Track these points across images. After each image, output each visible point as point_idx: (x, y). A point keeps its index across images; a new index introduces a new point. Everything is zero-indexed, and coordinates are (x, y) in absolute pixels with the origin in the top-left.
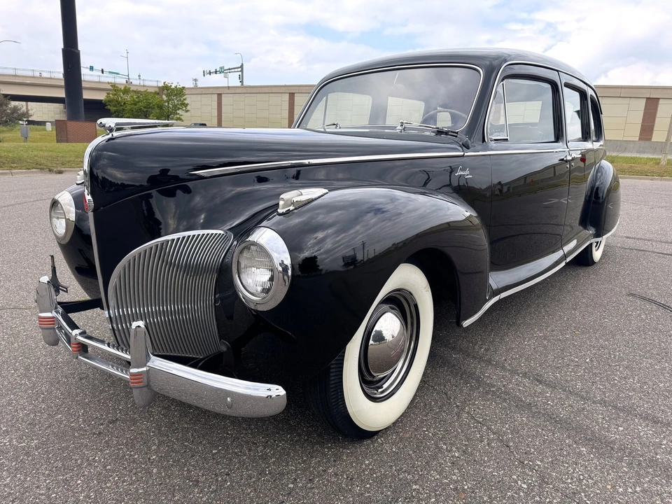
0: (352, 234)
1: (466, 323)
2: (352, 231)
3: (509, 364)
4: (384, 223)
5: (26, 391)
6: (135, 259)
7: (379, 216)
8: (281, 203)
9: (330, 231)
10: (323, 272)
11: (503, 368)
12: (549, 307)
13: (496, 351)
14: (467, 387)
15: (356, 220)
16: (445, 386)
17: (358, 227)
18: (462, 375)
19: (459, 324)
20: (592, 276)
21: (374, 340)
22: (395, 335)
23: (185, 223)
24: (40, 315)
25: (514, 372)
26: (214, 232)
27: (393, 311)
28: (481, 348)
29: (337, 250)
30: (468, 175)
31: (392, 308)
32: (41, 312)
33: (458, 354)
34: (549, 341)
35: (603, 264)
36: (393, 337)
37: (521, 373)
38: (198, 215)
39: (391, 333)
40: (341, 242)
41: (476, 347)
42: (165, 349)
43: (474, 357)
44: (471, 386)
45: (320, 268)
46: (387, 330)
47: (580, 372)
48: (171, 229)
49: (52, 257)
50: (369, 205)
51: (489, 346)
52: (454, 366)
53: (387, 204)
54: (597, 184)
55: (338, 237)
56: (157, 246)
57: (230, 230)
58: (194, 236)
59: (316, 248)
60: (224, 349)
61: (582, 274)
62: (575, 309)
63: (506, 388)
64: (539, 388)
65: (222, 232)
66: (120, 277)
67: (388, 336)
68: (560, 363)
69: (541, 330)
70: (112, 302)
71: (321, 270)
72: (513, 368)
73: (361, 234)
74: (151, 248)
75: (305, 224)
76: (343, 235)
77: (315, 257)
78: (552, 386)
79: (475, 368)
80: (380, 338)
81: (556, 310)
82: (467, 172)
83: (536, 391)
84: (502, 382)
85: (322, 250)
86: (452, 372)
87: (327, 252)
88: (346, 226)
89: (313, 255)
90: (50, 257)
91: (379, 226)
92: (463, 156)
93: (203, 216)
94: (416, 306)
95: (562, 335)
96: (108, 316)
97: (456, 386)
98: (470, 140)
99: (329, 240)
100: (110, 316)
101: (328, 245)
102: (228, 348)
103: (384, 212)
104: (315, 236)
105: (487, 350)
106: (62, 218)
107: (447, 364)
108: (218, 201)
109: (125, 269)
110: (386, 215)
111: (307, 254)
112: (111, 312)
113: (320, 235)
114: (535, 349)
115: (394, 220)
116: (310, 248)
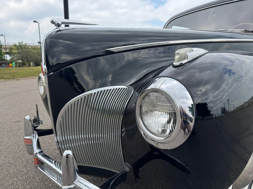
5: (22, 176)
6: (72, 106)
9: (208, 87)
10: (214, 117)
23: (100, 82)
24: (25, 137)
26: (121, 87)
32: (26, 136)
38: (107, 76)
42: (90, 163)
45: (212, 113)
48: (91, 86)
49: (37, 105)
56: (85, 97)
57: (130, 85)
58: (95, 93)
59: (204, 98)
60: (127, 169)
65: (126, 87)
66: (63, 117)
70: (59, 133)
71: (212, 115)
74: (82, 99)
77: (206, 104)
89: (204, 102)
90: (36, 106)
93: (110, 76)
96: (56, 141)
100: (57, 140)
102: (130, 168)
103: (234, 73)
106: (42, 85)
108: (118, 66)
109: (66, 112)
112: (58, 138)
115: (241, 81)
116: (200, 97)
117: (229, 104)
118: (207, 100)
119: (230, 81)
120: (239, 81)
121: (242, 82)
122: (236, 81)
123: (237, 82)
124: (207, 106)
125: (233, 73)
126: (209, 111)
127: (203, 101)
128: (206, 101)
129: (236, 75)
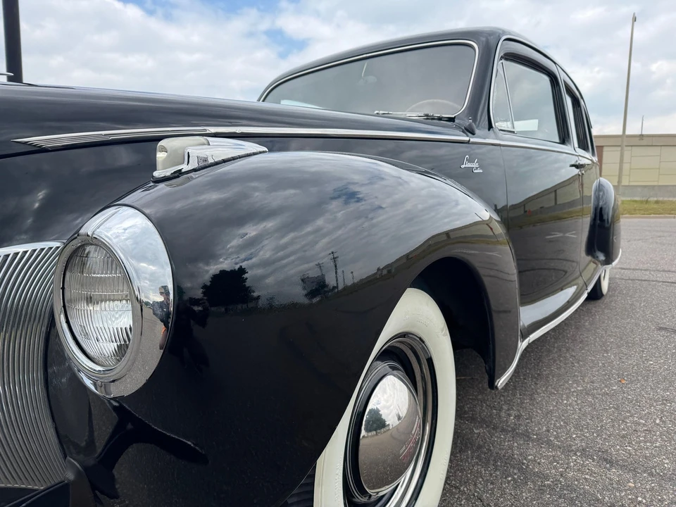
0: (309, 234)
1: (501, 382)
2: (309, 229)
3: (556, 437)
4: (360, 221)
7: (353, 206)
8: (160, 156)
9: (270, 224)
11: (549, 443)
12: (573, 350)
13: (530, 418)
14: (509, 482)
15: (317, 208)
16: (475, 485)
17: (320, 222)
18: (495, 461)
19: (492, 385)
20: (606, 311)
21: (367, 430)
22: (403, 414)
25: (568, 450)
27: (395, 372)
28: (509, 415)
29: (284, 262)
30: (477, 168)
31: (393, 368)
33: (482, 427)
34: (593, 395)
35: (611, 296)
36: (399, 418)
37: (578, 450)
39: (394, 412)
40: (290, 249)
41: (503, 414)
43: (503, 430)
44: (514, 479)
46: (388, 408)
47: (657, 440)
50: (340, 184)
51: (519, 411)
52: (480, 447)
53: (363, 185)
54: (601, 204)
55: (283, 237)
59: (243, 256)
60: (70, 476)
61: (594, 309)
62: (607, 351)
63: (566, 479)
64: (614, 473)
67: (391, 419)
68: (623, 429)
69: (577, 382)
72: (562, 442)
73: (324, 236)
75: (226, 204)
76: (292, 235)
77: (242, 271)
78: (631, 467)
79: (511, 448)
80: (378, 423)
81: (583, 353)
82: (475, 165)
83: (611, 479)
84: (555, 468)
85: (254, 260)
86: (479, 457)
87: (265, 263)
88: (300, 218)
89: (237, 267)
91: (350, 226)
92: (468, 142)
94: (430, 361)
95: (606, 386)
97: (492, 483)
98: (475, 123)
99: (266, 242)
101: (266, 252)
102: (78, 473)
103: (359, 200)
104: (242, 231)
105: (518, 417)
107: (469, 445)
110: (362, 206)
111: (226, 264)
113: (251, 231)
114: (580, 409)
115: (372, 219)
116: (232, 253)
117: (339, 271)
118: (251, 259)
119: (339, 215)
120: (367, 217)
121: (374, 221)
122: (358, 218)
123: (363, 219)
124: (246, 276)
125: (358, 198)
126: (247, 291)
127: (236, 264)
128: (244, 265)
129: (363, 203)
